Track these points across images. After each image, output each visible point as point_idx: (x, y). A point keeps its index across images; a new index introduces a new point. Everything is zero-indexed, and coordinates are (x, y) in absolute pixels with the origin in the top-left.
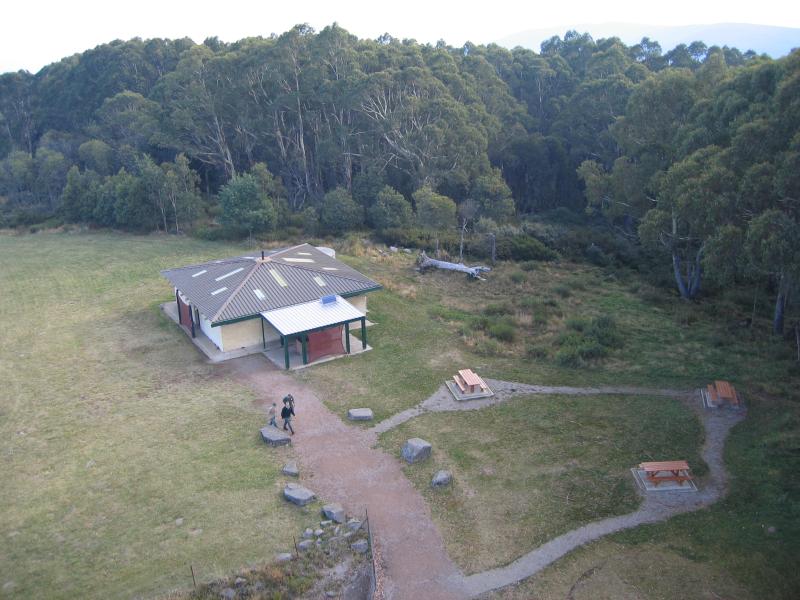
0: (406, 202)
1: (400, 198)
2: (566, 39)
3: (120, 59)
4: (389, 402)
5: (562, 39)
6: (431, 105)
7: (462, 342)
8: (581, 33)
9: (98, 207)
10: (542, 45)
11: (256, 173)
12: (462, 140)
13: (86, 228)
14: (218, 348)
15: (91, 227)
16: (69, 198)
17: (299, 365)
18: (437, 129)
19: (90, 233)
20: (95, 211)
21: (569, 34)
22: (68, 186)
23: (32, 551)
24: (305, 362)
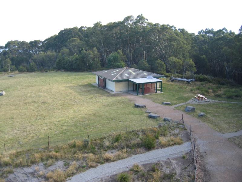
0: (164, 64)
1: (163, 63)
2: (205, 31)
3: (72, 31)
4: (174, 102)
5: (204, 31)
6: (171, 37)
7: (193, 92)
8: (210, 29)
9: (67, 65)
10: (198, 32)
11: (118, 52)
12: (181, 47)
13: (63, 70)
14: (113, 91)
15: (64, 70)
16: (58, 62)
17: (141, 95)
18: (174, 43)
19: (64, 72)
20: (66, 66)
21: (206, 29)
22: (58, 59)
23: (63, 125)
24: (143, 94)
